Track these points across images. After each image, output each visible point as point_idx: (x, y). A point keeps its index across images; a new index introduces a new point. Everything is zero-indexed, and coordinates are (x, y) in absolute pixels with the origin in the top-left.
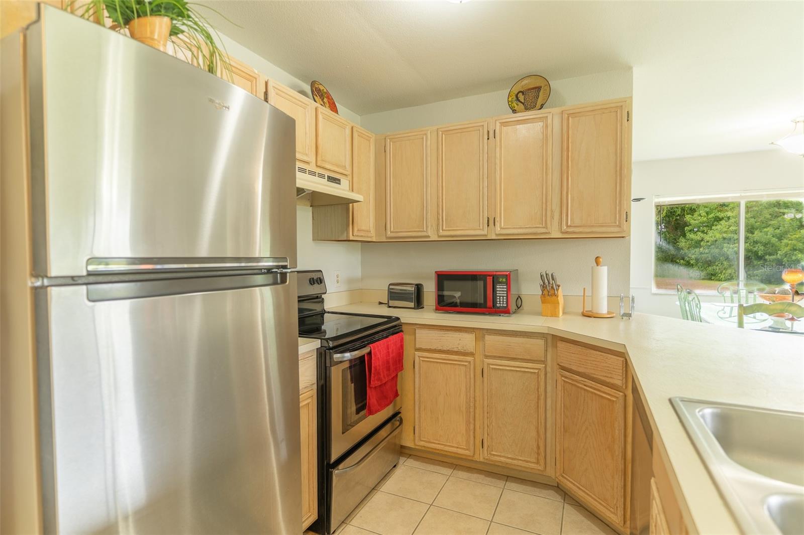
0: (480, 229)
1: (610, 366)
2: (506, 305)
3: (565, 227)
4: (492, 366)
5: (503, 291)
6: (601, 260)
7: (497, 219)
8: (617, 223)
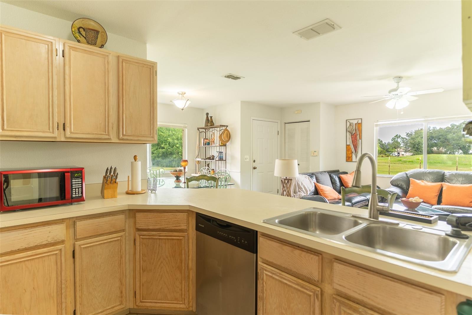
0: (50, 132)
1: (179, 219)
2: (81, 195)
3: (122, 136)
4: (82, 246)
5: (78, 184)
6: (137, 157)
7: (67, 125)
8: (152, 136)
